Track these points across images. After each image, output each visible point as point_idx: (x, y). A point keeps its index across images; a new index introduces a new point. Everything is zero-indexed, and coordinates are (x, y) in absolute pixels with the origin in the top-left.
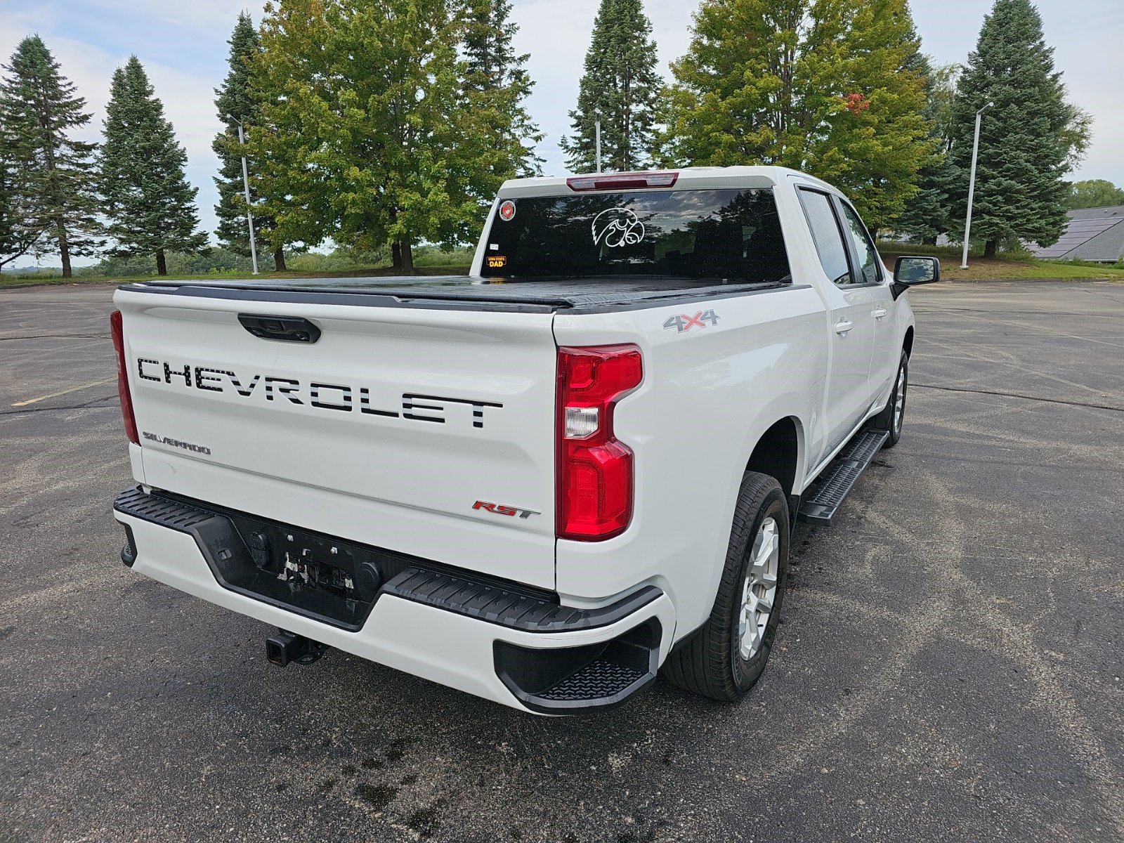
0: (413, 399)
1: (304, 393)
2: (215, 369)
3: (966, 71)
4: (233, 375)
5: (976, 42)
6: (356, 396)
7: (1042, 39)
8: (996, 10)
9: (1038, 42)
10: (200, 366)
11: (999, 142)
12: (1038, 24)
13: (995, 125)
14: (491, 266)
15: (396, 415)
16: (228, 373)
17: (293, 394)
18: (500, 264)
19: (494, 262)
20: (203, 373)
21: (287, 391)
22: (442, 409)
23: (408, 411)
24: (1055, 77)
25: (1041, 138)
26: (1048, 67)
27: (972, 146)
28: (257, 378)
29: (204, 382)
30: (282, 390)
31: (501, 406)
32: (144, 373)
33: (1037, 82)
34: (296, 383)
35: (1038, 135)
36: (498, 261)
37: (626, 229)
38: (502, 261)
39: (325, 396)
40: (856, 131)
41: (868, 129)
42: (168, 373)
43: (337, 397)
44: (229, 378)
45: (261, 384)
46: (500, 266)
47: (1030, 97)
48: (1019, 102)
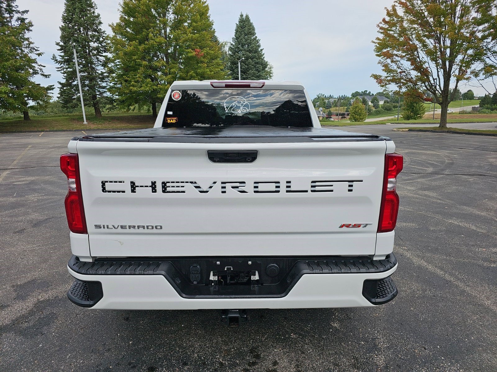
0: (316, 183)
1: (249, 187)
2: (180, 181)
3: (232, 45)
4: (195, 183)
5: (234, 34)
6: (283, 186)
7: (256, 36)
8: (239, 22)
9: (255, 37)
10: (165, 181)
11: (247, 73)
12: (254, 30)
13: (245, 67)
14: (168, 122)
15: (307, 191)
16: (192, 183)
17: (241, 189)
18: (174, 121)
19: (170, 120)
20: (168, 185)
21: (237, 187)
22: (332, 186)
23: (313, 189)
24: (262, 50)
25: (260, 73)
26: (259, 46)
27: (238, 74)
28: (215, 183)
29: (168, 189)
30: (233, 187)
31: (362, 181)
32: (107, 189)
33: (256, 51)
34: (244, 183)
35: (259, 72)
36: (173, 120)
37: (241, 105)
38: (175, 120)
40: (199, 65)
41: (204, 65)
42: (133, 187)
43: (272, 187)
44: (192, 186)
45: (219, 185)
46: (174, 122)
47: (255, 57)
48: (252, 59)
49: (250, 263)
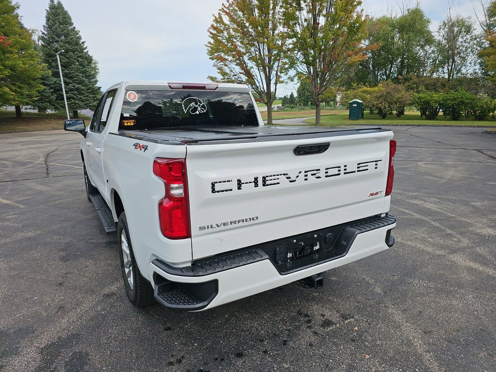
0: (360, 165)
1: (322, 174)
2: (276, 174)
3: (43, 34)
4: (287, 174)
5: (45, 21)
6: (342, 168)
7: (74, 26)
8: (50, 8)
9: (72, 27)
10: (265, 175)
11: (69, 68)
12: (70, 19)
13: (65, 60)
14: (125, 125)
15: (355, 172)
16: (284, 175)
17: (317, 175)
18: (132, 124)
19: (128, 123)
20: (267, 178)
21: (315, 174)
22: (367, 166)
23: (358, 169)
24: (83, 43)
25: (86, 68)
26: (79, 38)
27: (58, 68)
28: (300, 172)
29: (267, 183)
30: (312, 175)
31: (381, 160)
32: (216, 190)
33: (77, 44)
34: (319, 170)
35: (84, 67)
36: (130, 123)
37: (198, 106)
38: (133, 122)
39: (331, 172)
40: (6, 55)
41: (14, 55)
42: (240, 183)
43: (335, 171)
44: (284, 177)
45: (303, 174)
46: (132, 125)
47: (76, 50)
48: (73, 52)
49: (316, 236)
